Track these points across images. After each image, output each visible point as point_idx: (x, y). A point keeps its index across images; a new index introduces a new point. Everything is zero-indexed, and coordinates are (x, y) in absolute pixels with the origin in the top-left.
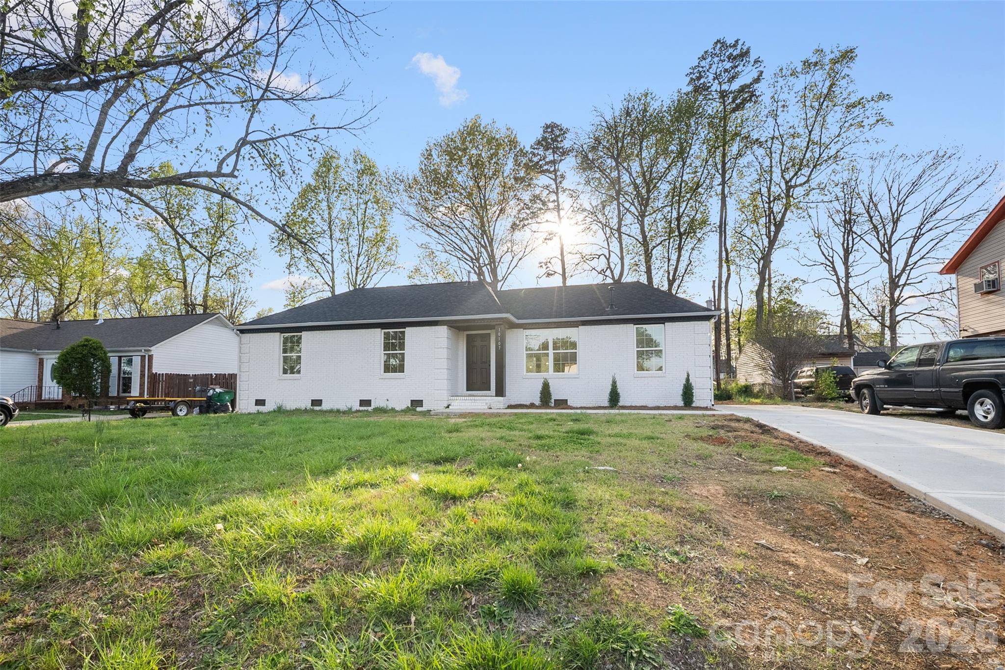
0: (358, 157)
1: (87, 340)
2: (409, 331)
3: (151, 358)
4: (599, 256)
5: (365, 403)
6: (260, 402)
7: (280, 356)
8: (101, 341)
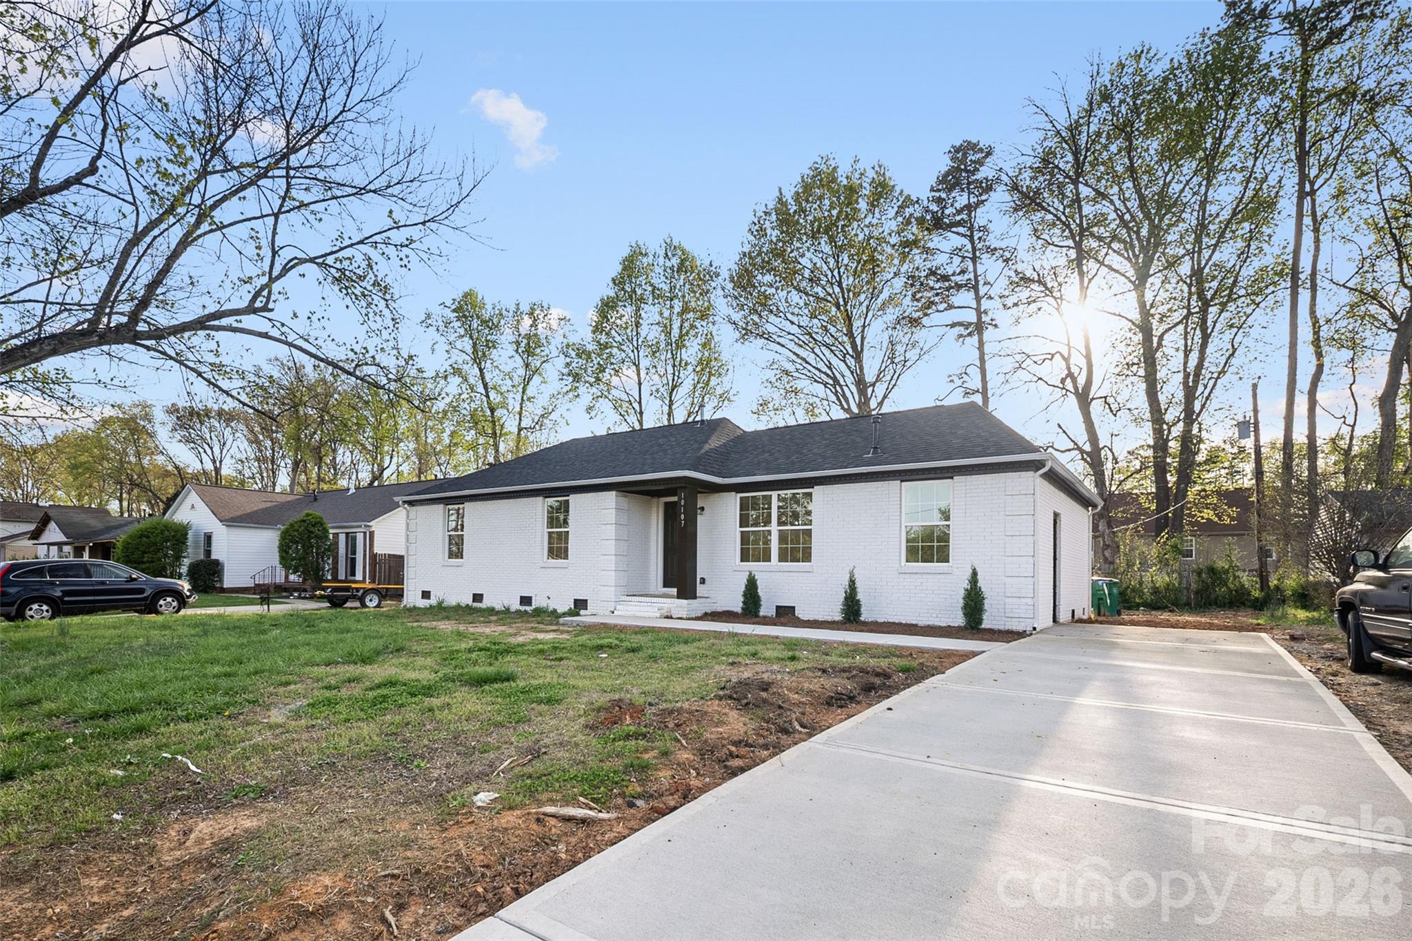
0: (671, 248)
1: (308, 515)
2: (574, 499)
3: (372, 534)
4: (1053, 356)
5: (526, 600)
6: (426, 595)
7: (444, 535)
8: (322, 515)
